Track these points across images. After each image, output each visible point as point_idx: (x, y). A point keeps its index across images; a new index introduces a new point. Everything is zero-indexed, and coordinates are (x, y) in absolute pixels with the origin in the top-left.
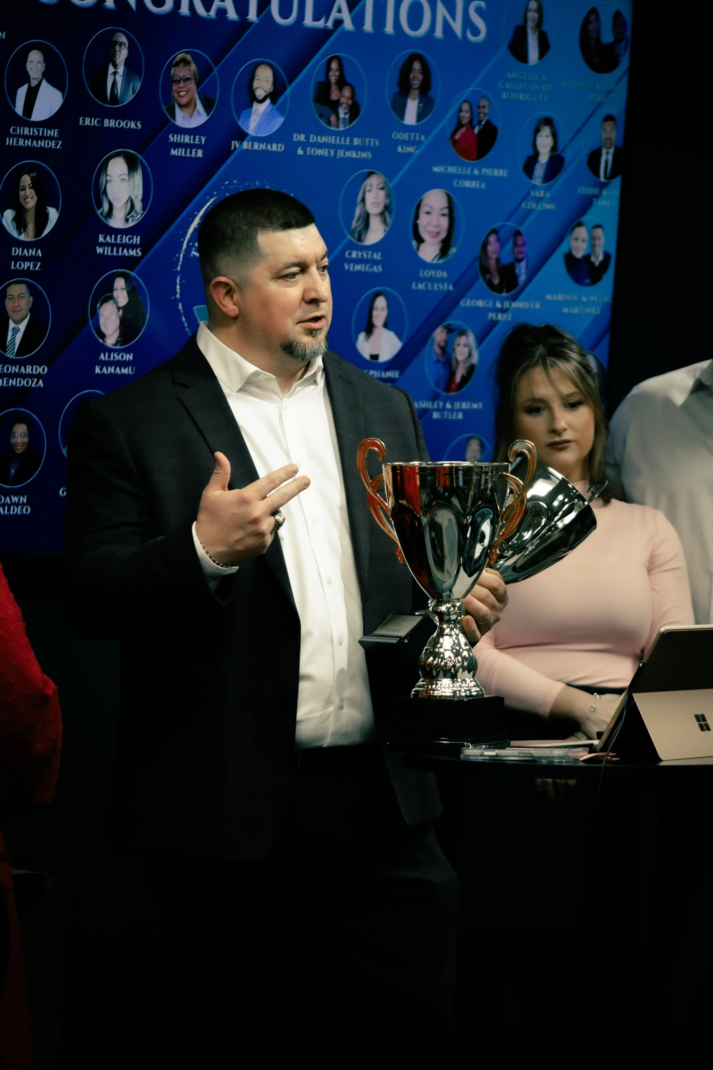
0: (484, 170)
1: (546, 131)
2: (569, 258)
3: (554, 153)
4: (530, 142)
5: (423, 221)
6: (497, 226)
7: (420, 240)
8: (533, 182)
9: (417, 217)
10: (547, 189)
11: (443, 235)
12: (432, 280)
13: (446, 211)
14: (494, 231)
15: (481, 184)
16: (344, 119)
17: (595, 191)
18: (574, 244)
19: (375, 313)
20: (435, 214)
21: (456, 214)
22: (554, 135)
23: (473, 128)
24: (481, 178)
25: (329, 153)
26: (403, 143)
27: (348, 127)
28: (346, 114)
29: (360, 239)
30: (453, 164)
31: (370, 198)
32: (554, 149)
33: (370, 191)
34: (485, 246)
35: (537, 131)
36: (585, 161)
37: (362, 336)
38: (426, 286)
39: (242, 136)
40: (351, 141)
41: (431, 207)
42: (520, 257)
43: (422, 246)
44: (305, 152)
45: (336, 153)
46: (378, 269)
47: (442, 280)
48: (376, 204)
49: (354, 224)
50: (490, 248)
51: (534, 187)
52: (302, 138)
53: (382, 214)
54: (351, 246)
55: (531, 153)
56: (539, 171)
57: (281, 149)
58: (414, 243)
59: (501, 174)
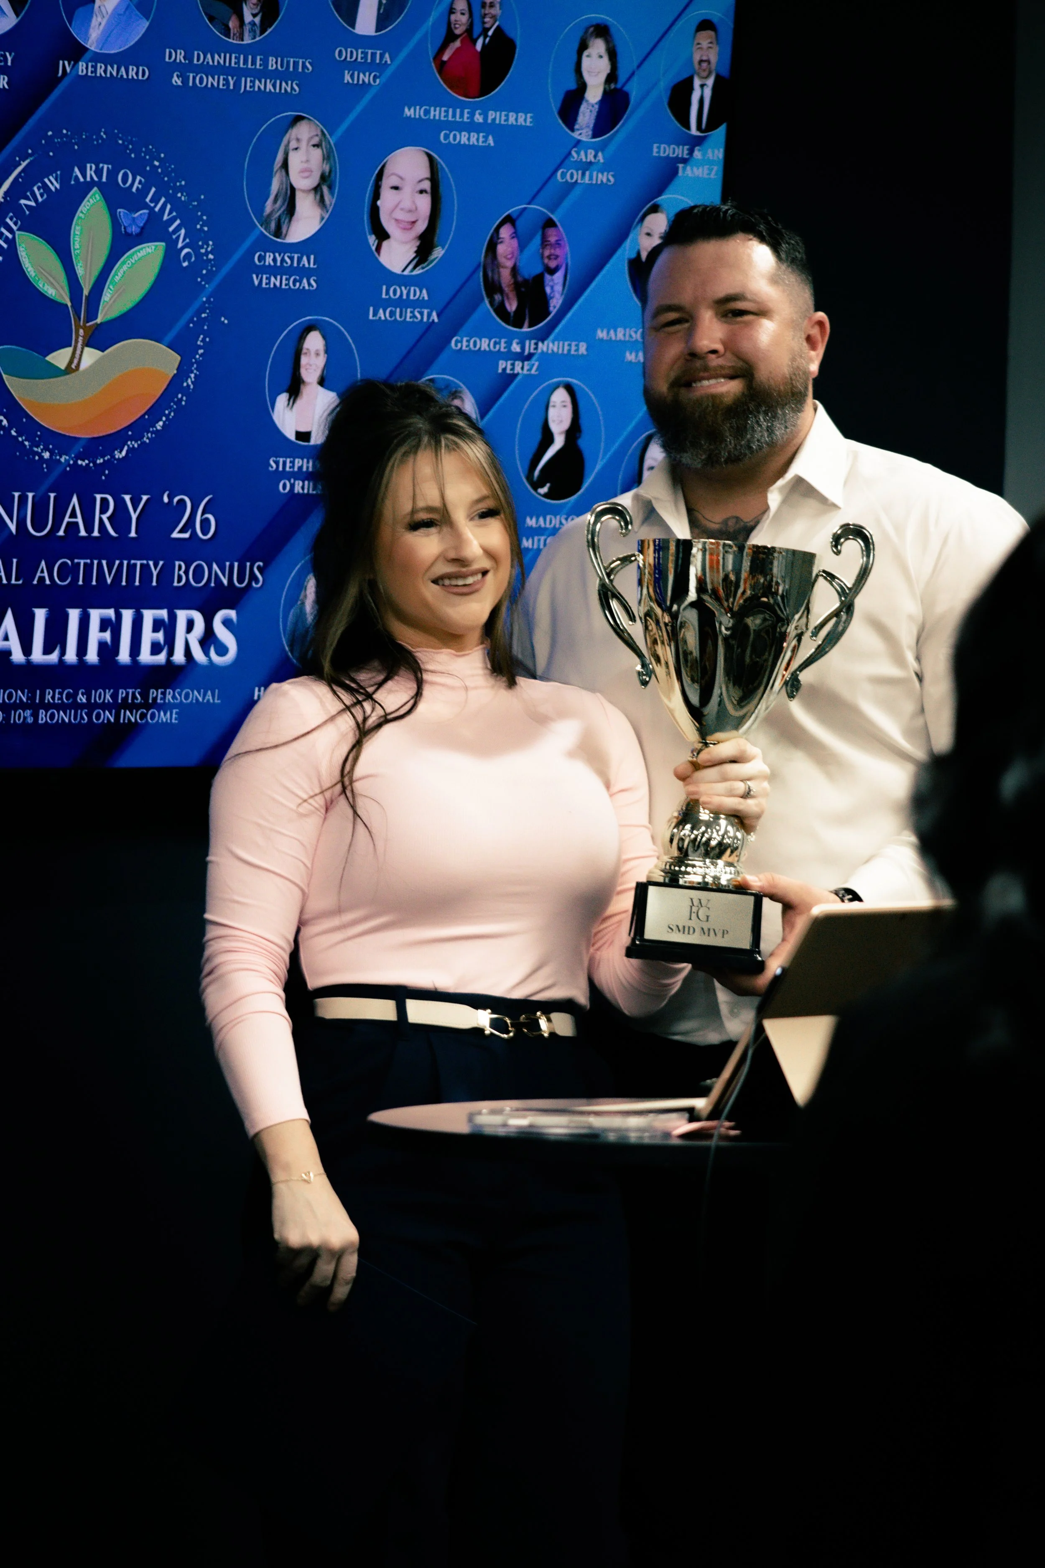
0: (491, 115)
1: (598, 47)
2: (636, 266)
3: (613, 86)
4: (572, 66)
5: (387, 201)
6: (513, 211)
7: (382, 235)
8: (576, 135)
9: (376, 195)
10: (602, 148)
11: (422, 226)
12: (403, 303)
13: (427, 185)
14: (509, 220)
15: (486, 138)
16: (253, 24)
17: (681, 151)
18: (645, 242)
19: (304, 360)
20: (408, 191)
21: (442, 189)
22: (612, 54)
23: (474, 42)
24: (486, 128)
25: (227, 83)
26: (354, 66)
27: (258, 39)
28: (254, 15)
29: (278, 233)
30: (437, 104)
31: (296, 161)
32: (611, 78)
33: (296, 149)
34: (492, 247)
35: (583, 46)
36: (665, 101)
37: (282, 399)
38: (392, 314)
39: (77, 52)
40: (265, 62)
41: (401, 178)
42: (553, 264)
43: (385, 244)
44: (185, 80)
45: (237, 84)
46: (309, 284)
47: (418, 304)
48: (306, 171)
49: (269, 207)
50: (502, 249)
51: (578, 142)
52: (180, 56)
53: (317, 189)
54: (264, 245)
55: (572, 85)
56: (586, 116)
57: (143, 75)
58: (372, 240)
59: (521, 121)
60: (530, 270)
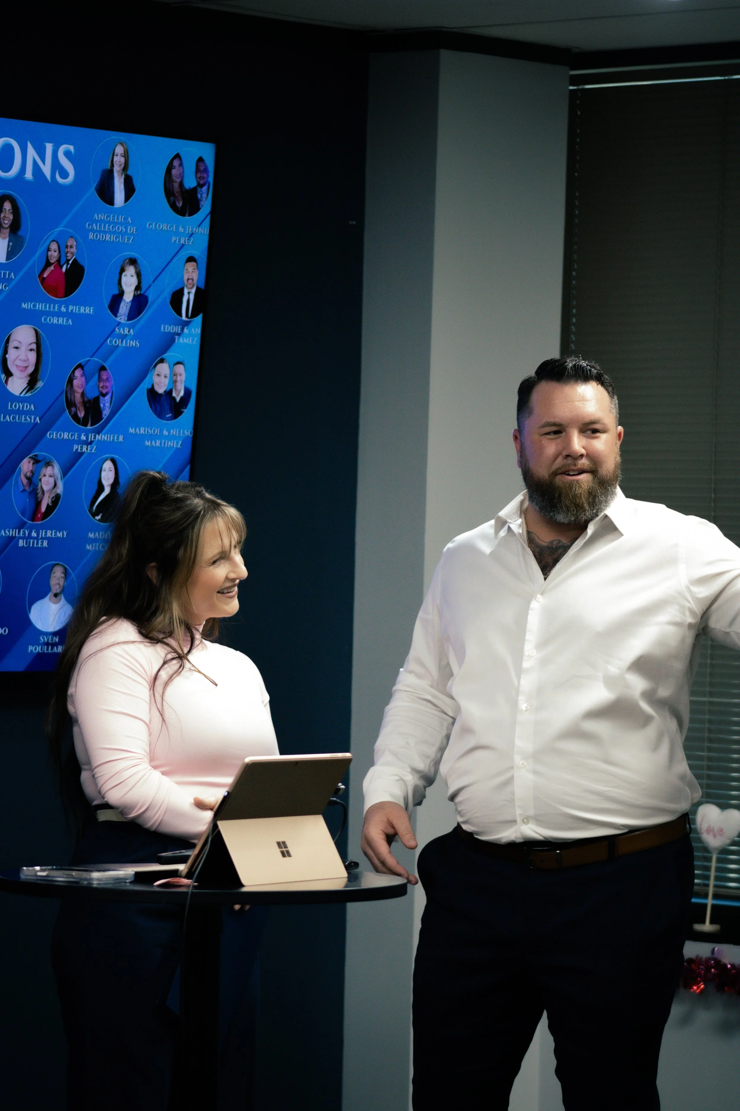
0: (71, 308)
1: (131, 270)
2: (152, 393)
3: (139, 292)
4: (117, 281)
5: (11, 355)
6: (82, 361)
7: (9, 374)
8: (118, 319)
9: (6, 352)
10: (132, 326)
11: (31, 369)
12: (20, 412)
13: (34, 346)
14: (80, 366)
15: (68, 320)
17: (177, 329)
18: (156, 379)
20: (24, 349)
21: (42, 349)
22: (139, 275)
23: (61, 267)
24: (68, 315)
30: (40, 301)
32: (138, 288)
34: (70, 381)
35: (122, 270)
36: (168, 300)
38: (14, 418)
41: (20, 343)
42: (104, 391)
43: (10, 379)
47: (29, 413)
50: (76, 382)
51: (119, 323)
55: (116, 292)
56: (124, 309)
58: (3, 376)
59: (87, 311)
60: (91, 394)
